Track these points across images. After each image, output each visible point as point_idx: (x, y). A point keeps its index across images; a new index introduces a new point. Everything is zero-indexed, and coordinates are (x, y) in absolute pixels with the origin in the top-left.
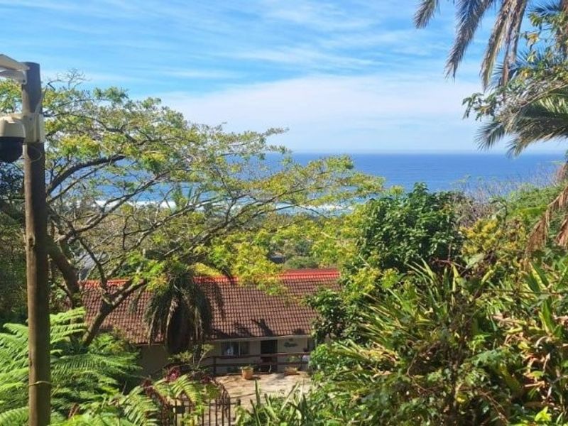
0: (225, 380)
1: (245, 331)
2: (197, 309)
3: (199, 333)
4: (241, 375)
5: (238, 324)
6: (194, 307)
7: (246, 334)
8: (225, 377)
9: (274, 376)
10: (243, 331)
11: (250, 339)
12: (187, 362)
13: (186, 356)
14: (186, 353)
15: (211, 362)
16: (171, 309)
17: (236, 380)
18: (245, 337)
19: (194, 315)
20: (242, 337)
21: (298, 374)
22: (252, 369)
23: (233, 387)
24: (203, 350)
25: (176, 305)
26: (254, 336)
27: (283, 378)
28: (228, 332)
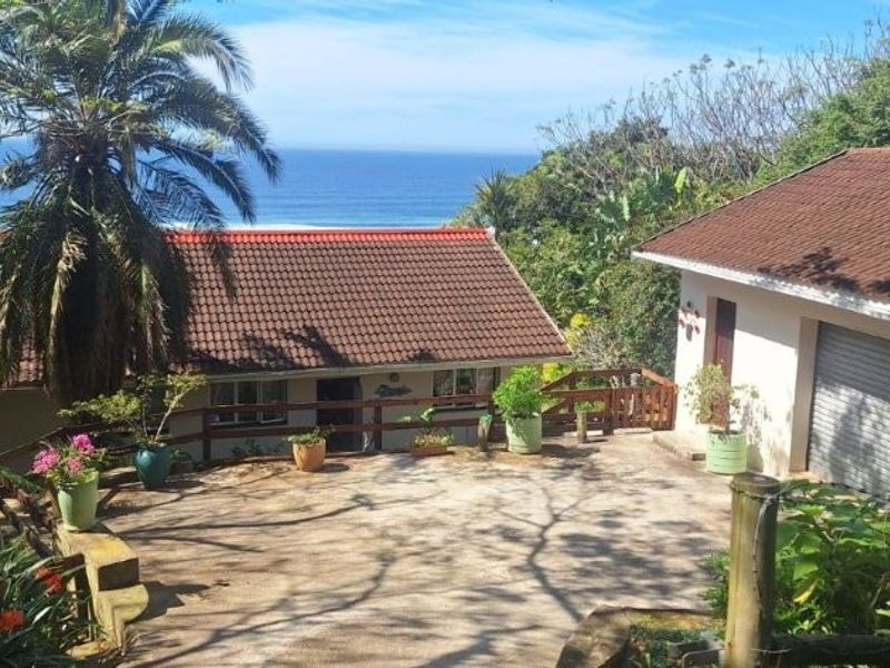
0: (242, 475)
1: (277, 355)
2: (145, 271)
3: (155, 336)
4: (292, 460)
5: (254, 339)
6: (137, 262)
7: (281, 362)
8: (242, 469)
9: (383, 460)
10: (271, 354)
11: (291, 374)
12: (123, 423)
13: (121, 405)
14: (119, 398)
15: (195, 425)
16: (62, 265)
17: (277, 472)
18: (278, 369)
19: (137, 287)
20: (268, 368)
21: (452, 453)
22: (323, 442)
23: (275, 493)
24: (171, 388)
25: (79, 254)
26: (302, 367)
27: (412, 464)
28: (230, 356)
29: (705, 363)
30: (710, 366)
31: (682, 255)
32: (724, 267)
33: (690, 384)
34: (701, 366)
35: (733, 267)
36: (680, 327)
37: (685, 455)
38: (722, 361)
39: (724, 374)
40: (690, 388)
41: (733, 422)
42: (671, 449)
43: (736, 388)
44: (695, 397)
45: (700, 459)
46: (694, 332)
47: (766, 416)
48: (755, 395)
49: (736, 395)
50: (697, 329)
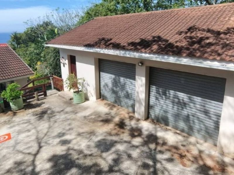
29: (69, 73)
30: (71, 74)
31: (58, 44)
32: (71, 46)
33: (66, 81)
34: (69, 75)
35: (73, 46)
36: (61, 64)
37: (68, 99)
38: (74, 72)
39: (75, 76)
40: (66, 82)
41: (80, 88)
42: (64, 98)
43: (79, 79)
44: (68, 84)
45: (72, 99)
46: (65, 65)
47: (88, 85)
48: (84, 81)
49: (79, 81)
50: (66, 64)
